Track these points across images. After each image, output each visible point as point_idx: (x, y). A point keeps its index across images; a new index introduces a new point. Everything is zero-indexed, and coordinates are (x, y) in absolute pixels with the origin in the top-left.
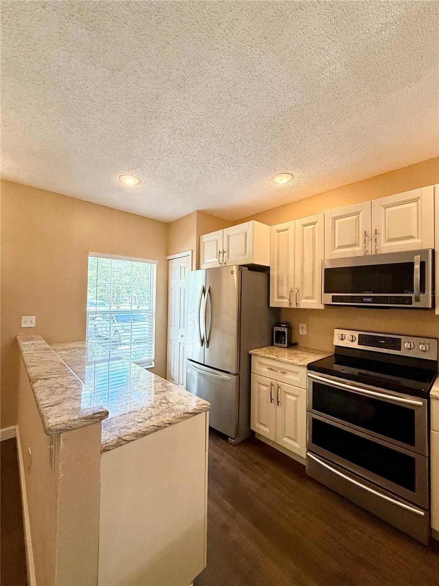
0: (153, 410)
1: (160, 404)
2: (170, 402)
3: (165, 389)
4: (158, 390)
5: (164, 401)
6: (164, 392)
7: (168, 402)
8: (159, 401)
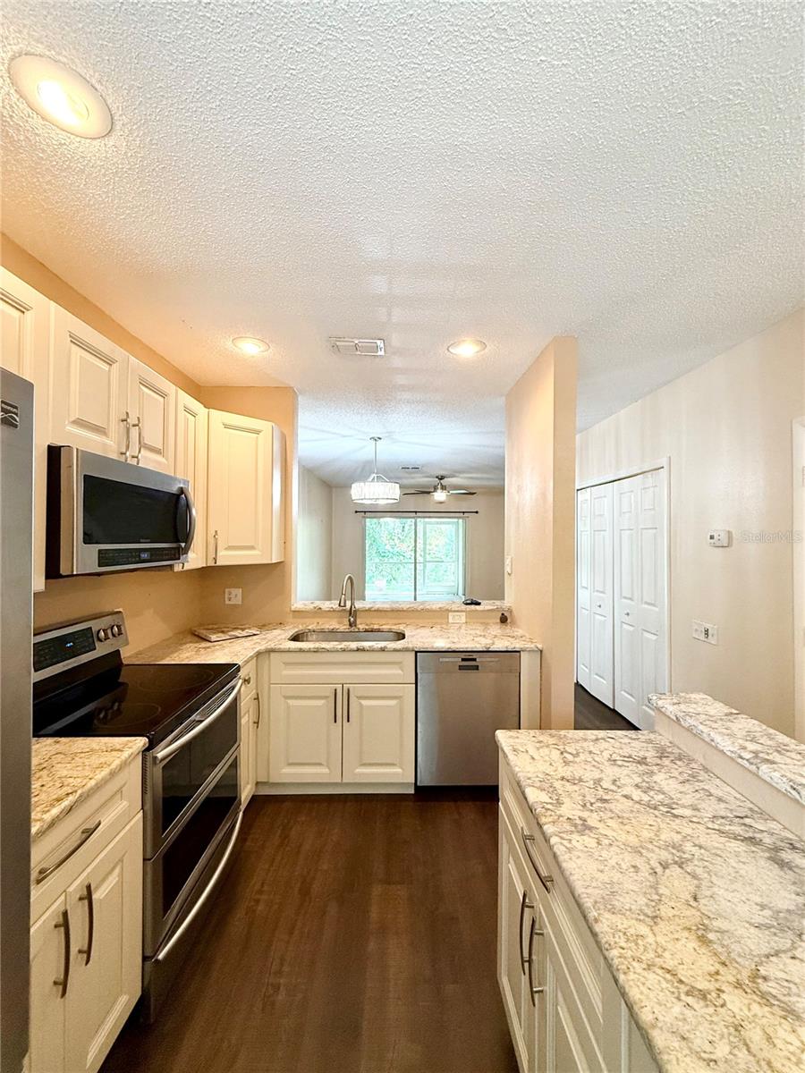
0: (592, 749)
1: (577, 755)
2: (559, 752)
3: (558, 784)
4: (576, 788)
5: (570, 758)
6: (563, 779)
7: (562, 753)
8: (577, 760)
